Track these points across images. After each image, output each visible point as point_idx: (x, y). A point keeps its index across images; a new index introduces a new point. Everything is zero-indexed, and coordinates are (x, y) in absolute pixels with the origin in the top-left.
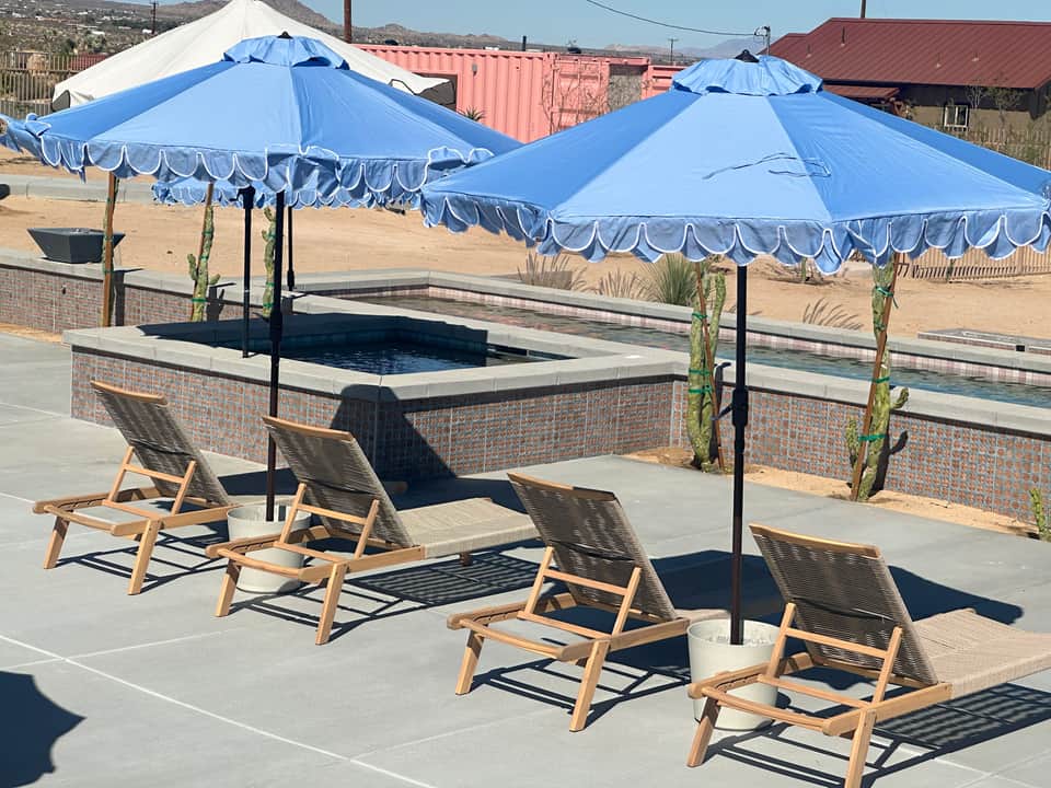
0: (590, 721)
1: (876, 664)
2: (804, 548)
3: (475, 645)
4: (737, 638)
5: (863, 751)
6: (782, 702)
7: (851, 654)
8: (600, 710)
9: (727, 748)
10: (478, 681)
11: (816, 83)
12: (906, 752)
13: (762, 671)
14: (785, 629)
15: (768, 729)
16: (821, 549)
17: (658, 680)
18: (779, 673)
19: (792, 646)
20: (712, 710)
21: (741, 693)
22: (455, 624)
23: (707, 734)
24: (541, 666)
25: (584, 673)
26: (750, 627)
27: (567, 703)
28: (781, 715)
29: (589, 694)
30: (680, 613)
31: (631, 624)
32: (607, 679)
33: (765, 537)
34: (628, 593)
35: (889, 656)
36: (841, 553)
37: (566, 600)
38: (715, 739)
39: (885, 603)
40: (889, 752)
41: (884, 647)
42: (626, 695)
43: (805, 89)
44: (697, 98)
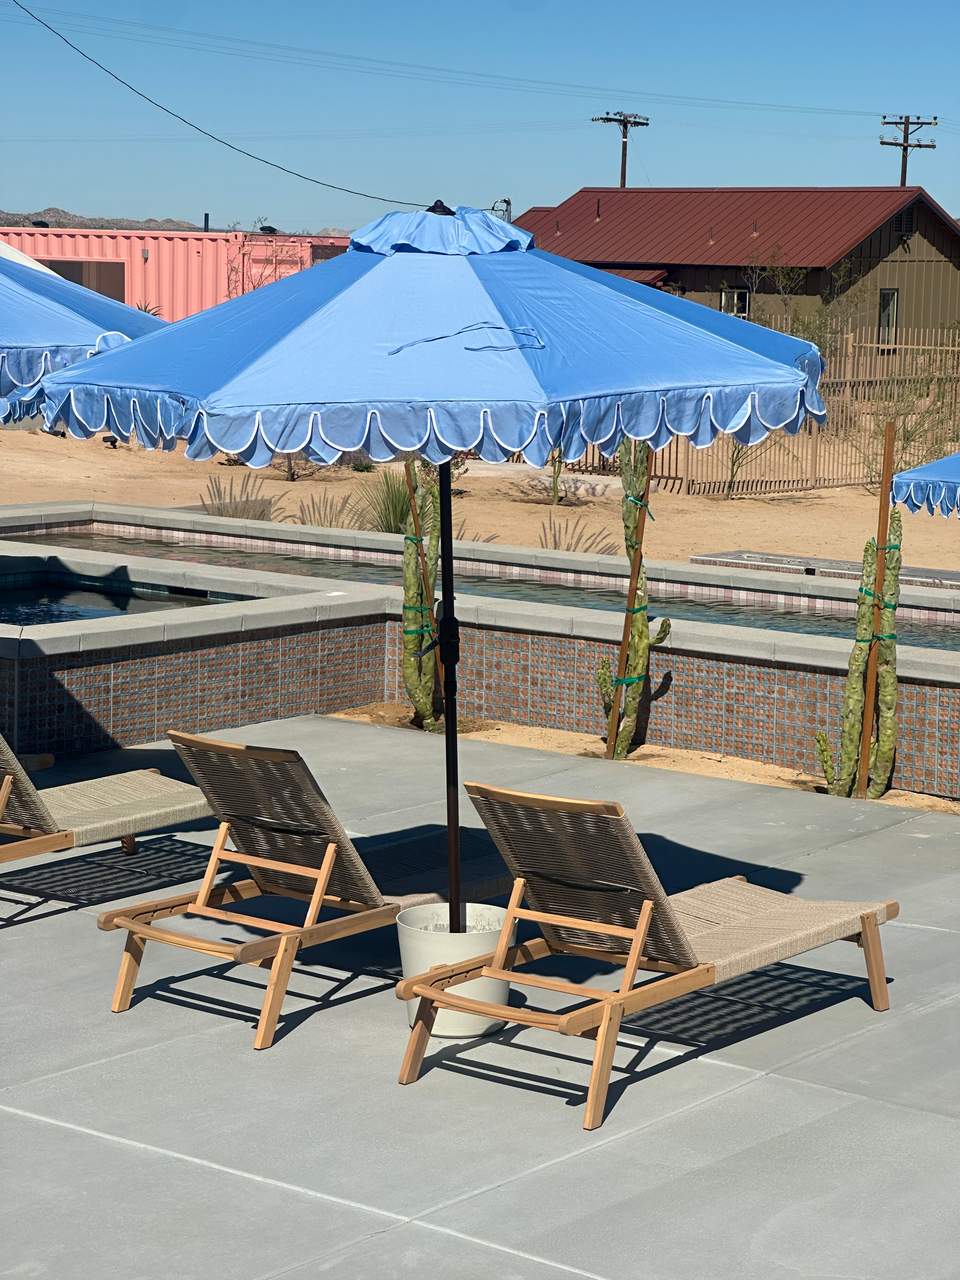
0: (278, 1036)
1: (623, 946)
2: (531, 808)
3: (135, 949)
4: (457, 925)
5: (608, 1053)
6: (516, 999)
7: (593, 937)
8: (292, 1021)
9: (447, 1059)
10: (140, 995)
11: (524, 239)
12: (664, 1051)
13: (487, 962)
14: (515, 911)
15: (498, 1033)
16: (552, 809)
17: (365, 982)
18: (509, 964)
19: (524, 931)
20: (427, 1014)
21: (460, 990)
22: (107, 924)
23: (421, 1044)
24: (219, 972)
25: (269, 977)
26: (473, 911)
27: (250, 1015)
28: (514, 1016)
29: (277, 1003)
30: (388, 899)
31: (326, 913)
32: (298, 982)
33: (486, 800)
34: (321, 876)
35: (637, 936)
36: (576, 813)
37: (247, 889)
38: (433, 1048)
39: (631, 873)
40: (643, 1053)
41: (632, 925)
42: (325, 1002)
43: (512, 246)
44: (380, 261)
